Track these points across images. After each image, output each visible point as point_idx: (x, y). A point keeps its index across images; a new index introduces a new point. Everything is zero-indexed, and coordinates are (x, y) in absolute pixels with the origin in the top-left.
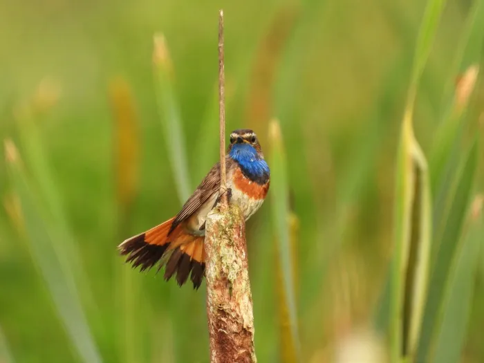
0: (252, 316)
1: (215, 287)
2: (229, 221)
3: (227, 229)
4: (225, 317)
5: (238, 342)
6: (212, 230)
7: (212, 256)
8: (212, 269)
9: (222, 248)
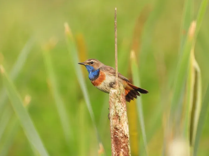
0: (128, 131)
1: (113, 119)
2: (119, 92)
3: (118, 96)
4: (117, 131)
5: (122, 140)
6: (112, 96)
7: (112, 106)
8: (112, 111)
9: (116, 103)
